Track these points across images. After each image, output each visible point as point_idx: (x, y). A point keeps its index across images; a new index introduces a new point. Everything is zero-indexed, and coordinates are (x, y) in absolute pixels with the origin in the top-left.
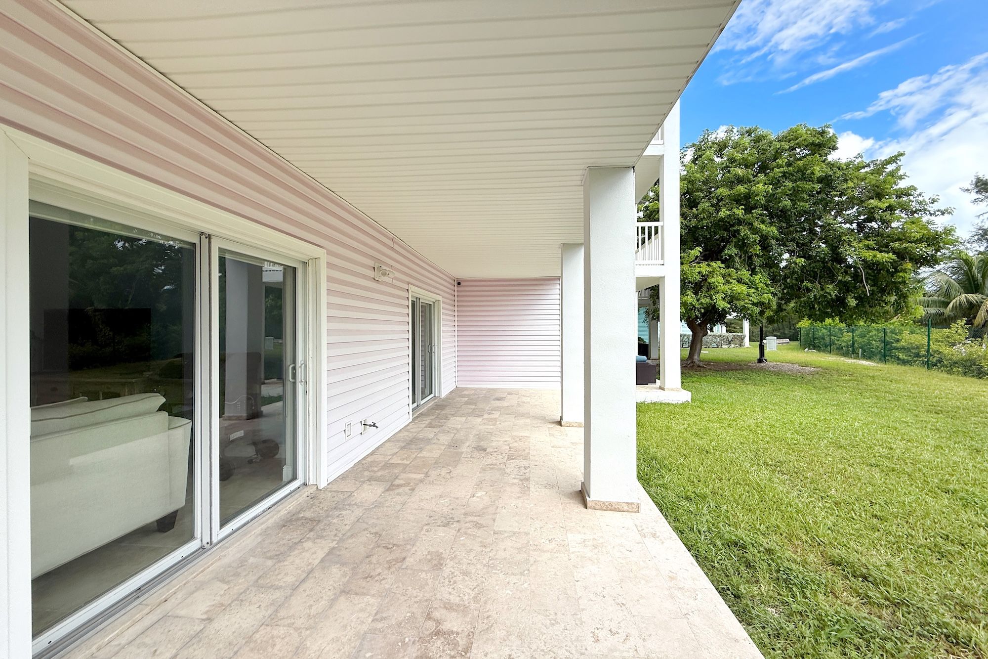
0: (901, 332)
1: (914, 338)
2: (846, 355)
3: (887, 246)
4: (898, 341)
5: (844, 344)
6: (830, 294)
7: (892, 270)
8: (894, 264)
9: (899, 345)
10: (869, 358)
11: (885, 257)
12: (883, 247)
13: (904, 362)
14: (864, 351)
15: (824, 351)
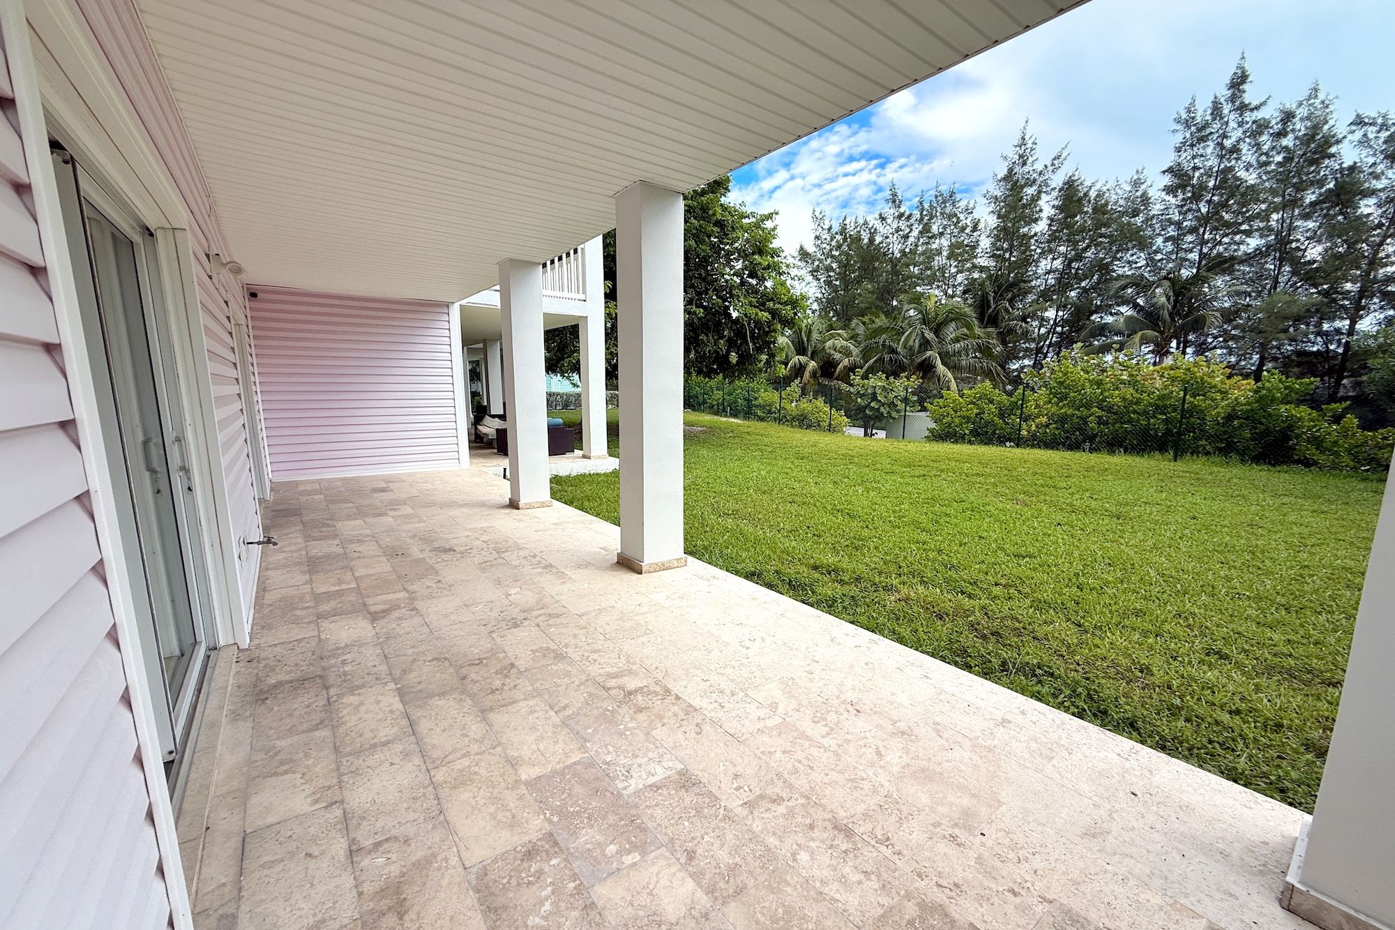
0: (759, 390)
1: (767, 395)
2: (717, 413)
3: (763, 304)
4: (756, 399)
5: (715, 403)
6: (721, 349)
7: (767, 329)
8: (769, 324)
9: (756, 403)
10: (735, 416)
11: (765, 316)
12: (761, 305)
13: (761, 419)
14: (731, 409)
15: (698, 410)
